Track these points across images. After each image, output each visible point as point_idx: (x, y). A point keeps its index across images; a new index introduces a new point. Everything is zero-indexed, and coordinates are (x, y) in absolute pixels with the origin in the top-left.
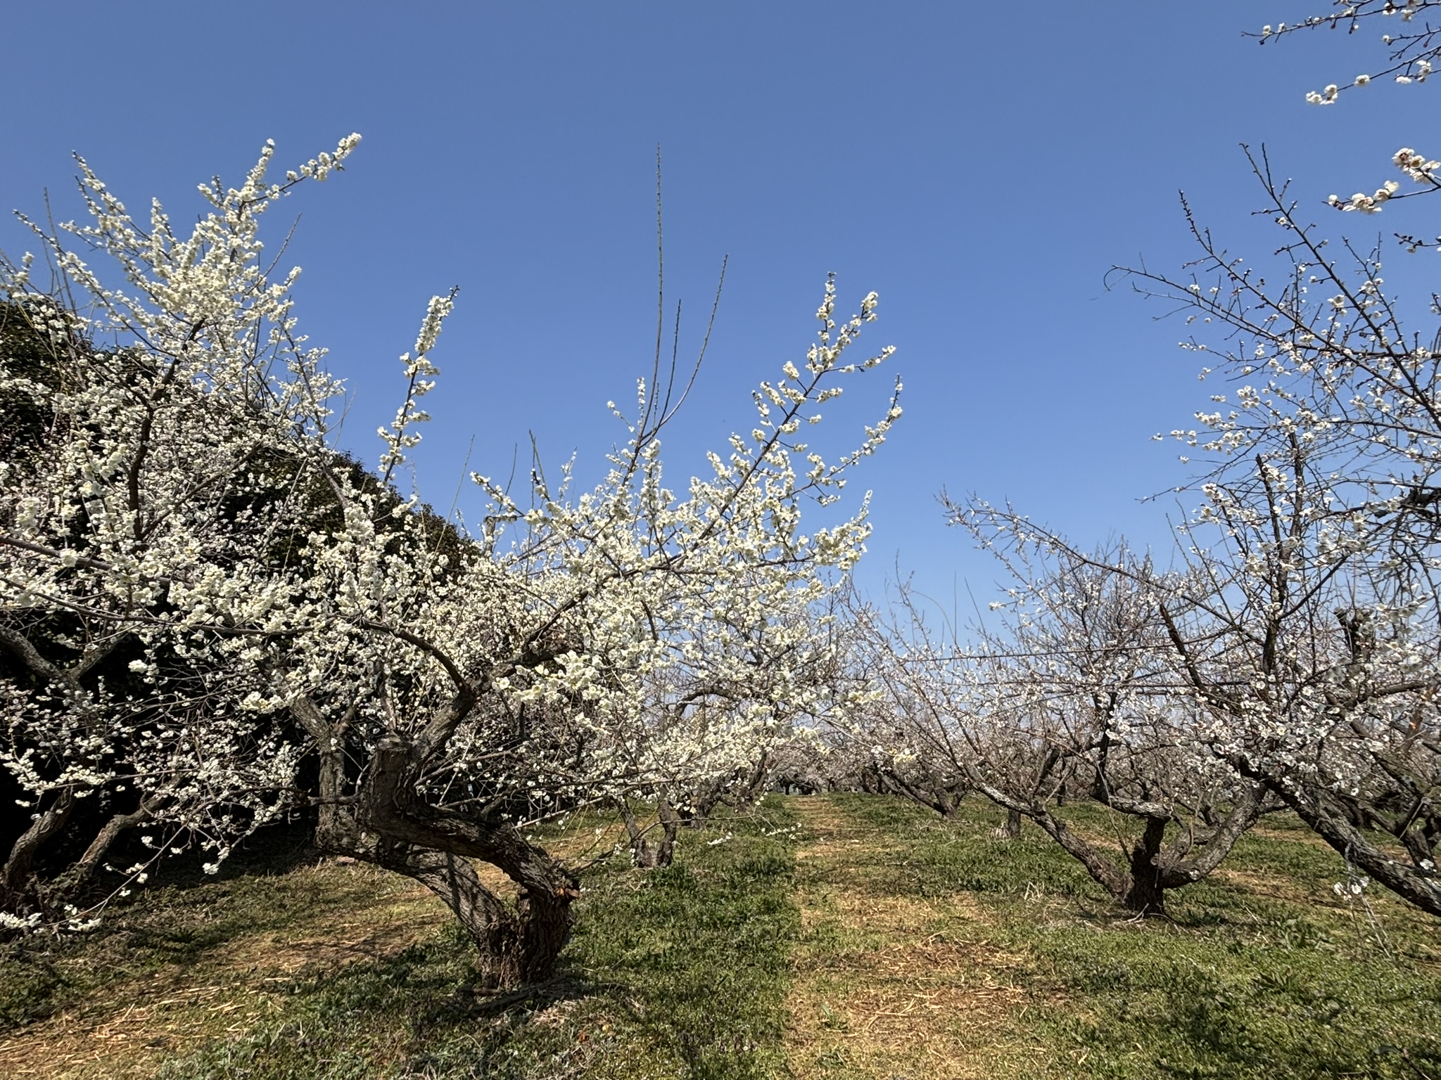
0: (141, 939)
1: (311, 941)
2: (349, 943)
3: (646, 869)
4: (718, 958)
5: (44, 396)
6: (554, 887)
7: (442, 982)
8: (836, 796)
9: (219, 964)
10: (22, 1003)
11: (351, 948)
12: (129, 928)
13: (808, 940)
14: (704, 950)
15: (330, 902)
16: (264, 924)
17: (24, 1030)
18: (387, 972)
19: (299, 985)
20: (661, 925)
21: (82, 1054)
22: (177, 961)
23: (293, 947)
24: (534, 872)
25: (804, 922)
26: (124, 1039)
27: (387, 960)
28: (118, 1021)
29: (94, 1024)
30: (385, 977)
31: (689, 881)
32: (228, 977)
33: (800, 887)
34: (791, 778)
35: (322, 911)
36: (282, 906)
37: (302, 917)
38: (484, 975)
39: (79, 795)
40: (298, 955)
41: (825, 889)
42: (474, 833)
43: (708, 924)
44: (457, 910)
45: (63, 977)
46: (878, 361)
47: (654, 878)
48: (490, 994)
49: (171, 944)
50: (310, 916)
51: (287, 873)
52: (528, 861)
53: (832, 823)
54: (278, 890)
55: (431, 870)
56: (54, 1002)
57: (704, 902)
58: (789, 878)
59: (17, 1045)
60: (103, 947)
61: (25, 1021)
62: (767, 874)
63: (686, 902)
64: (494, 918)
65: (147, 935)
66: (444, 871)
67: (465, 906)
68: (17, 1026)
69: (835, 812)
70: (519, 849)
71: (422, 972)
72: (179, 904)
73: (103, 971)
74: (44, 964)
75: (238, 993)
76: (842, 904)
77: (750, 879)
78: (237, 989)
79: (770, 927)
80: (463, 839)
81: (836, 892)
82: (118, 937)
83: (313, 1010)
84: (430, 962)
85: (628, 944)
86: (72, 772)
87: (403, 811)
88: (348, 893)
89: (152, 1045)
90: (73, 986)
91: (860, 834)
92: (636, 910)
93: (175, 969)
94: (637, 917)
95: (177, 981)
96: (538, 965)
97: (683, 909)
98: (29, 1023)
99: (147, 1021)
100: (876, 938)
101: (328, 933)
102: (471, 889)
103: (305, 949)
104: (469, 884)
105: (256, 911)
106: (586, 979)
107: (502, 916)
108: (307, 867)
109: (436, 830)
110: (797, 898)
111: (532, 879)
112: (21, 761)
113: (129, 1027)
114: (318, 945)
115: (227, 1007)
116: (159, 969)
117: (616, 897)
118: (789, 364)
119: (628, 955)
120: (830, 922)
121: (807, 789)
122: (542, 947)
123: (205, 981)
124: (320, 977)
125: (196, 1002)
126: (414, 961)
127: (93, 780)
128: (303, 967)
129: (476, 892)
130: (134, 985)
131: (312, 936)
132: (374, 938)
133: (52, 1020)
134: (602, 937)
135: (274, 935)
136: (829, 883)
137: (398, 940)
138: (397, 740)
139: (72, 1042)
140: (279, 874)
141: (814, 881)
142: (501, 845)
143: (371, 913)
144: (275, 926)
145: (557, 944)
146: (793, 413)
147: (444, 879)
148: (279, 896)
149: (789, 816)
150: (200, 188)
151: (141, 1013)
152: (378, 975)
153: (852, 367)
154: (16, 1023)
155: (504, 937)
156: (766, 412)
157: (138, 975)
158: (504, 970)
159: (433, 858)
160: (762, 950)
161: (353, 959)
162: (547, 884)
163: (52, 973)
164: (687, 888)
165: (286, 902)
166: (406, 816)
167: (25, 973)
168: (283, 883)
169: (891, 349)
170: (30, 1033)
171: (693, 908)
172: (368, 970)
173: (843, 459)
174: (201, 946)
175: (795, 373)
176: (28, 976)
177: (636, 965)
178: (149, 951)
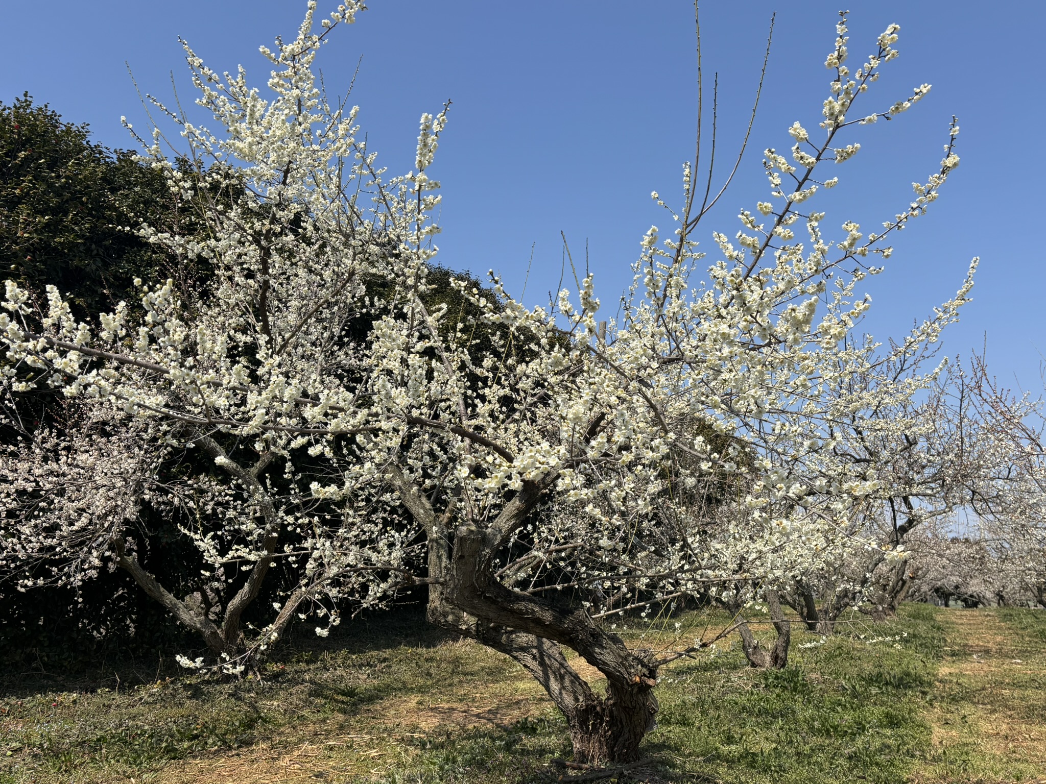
0: (318, 690)
1: (446, 706)
2: (475, 711)
3: (760, 669)
4: (826, 765)
5: (180, 245)
6: (629, 674)
7: (542, 752)
8: (1006, 611)
9: (374, 718)
10: (235, 731)
11: (478, 716)
12: (312, 682)
13: (936, 760)
14: (810, 756)
15: (466, 674)
16: (412, 688)
17: (234, 752)
18: (500, 738)
19: (430, 742)
20: (767, 726)
21: (268, 777)
22: (344, 712)
23: (432, 709)
24: (608, 658)
25: (935, 740)
26: (299, 769)
27: (505, 729)
28: (296, 753)
29: (279, 754)
30: (498, 743)
31: (804, 685)
32: (379, 728)
33: (936, 704)
34: (951, 589)
35: (461, 682)
36: (429, 674)
37: (442, 684)
38: (575, 750)
39: (244, 568)
40: (435, 717)
41: (967, 709)
42: (548, 616)
43: (819, 730)
44: (548, 688)
45: (262, 714)
46: (907, 105)
47: (766, 679)
48: (581, 769)
49: (340, 697)
50: (450, 685)
51: (435, 646)
52: (601, 647)
53: (992, 640)
54: (427, 660)
55: (523, 649)
56: (256, 733)
57: (817, 707)
58: (924, 693)
59: (229, 763)
60: (291, 695)
61: (236, 745)
62: (897, 687)
63: (798, 706)
64: (581, 699)
65: (323, 688)
66: (534, 651)
67: (555, 686)
68: (230, 748)
69: (1000, 628)
70: (592, 635)
71: (529, 742)
72: (349, 666)
73: (290, 712)
74: (251, 703)
75: (384, 743)
76: (985, 727)
77: (874, 690)
78: (383, 739)
79: (891, 742)
80: (538, 622)
81: (981, 713)
82: (302, 687)
83: (434, 764)
84: (540, 735)
85: (730, 740)
86: (237, 550)
87: (483, 593)
88: (483, 668)
89: (316, 776)
90: (269, 722)
91: (1024, 654)
92: (744, 708)
93: (340, 717)
94: (744, 715)
95: (341, 727)
96: (624, 747)
97: (794, 712)
98: (238, 747)
99: (316, 757)
100: (1021, 766)
101: (461, 700)
102: (559, 669)
103: (441, 712)
104: (557, 665)
105: (407, 677)
106: (674, 766)
107: (589, 696)
108: (451, 643)
109: (512, 611)
110: (931, 716)
111: (608, 665)
112: (206, 540)
113: (304, 760)
114: (452, 709)
115: (373, 753)
116: (330, 716)
117: (724, 694)
118: (797, 125)
119: (725, 749)
120: (966, 745)
121: (972, 602)
122: (626, 730)
123: (362, 729)
124: (448, 737)
125: (351, 746)
126: (526, 732)
127: (252, 557)
128: (436, 727)
129: (564, 674)
130: (311, 727)
131: (448, 702)
132: (497, 709)
133: (254, 747)
134: (704, 731)
135: (418, 698)
136: (974, 703)
137: (516, 713)
138: (473, 528)
139: (263, 765)
140: (428, 647)
141: (954, 700)
142: (573, 630)
143: (500, 687)
144: (421, 690)
145: (638, 730)
146: (806, 178)
147: (534, 658)
148: (427, 665)
149: (939, 628)
150: (261, 50)
151: (312, 750)
152: (493, 739)
153: (874, 116)
154: (230, 746)
155: (591, 717)
156: (778, 181)
157: (314, 719)
158: (593, 748)
159: (524, 638)
160: (877, 764)
161: (476, 725)
162: (623, 670)
163: (256, 710)
164: (802, 692)
165: (432, 671)
166: (486, 597)
167: (238, 708)
168: (431, 654)
169: (925, 89)
170: (238, 755)
171: (804, 712)
172: (485, 735)
173: (885, 224)
174: (362, 701)
175: (803, 133)
176: (240, 711)
177: (731, 762)
178: (323, 701)
